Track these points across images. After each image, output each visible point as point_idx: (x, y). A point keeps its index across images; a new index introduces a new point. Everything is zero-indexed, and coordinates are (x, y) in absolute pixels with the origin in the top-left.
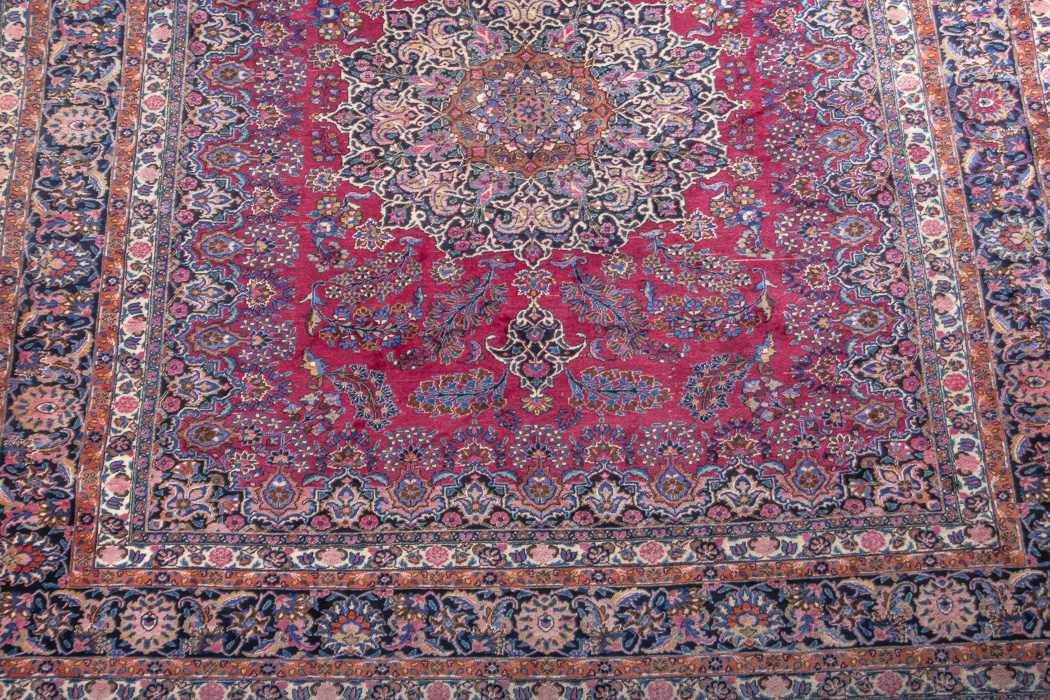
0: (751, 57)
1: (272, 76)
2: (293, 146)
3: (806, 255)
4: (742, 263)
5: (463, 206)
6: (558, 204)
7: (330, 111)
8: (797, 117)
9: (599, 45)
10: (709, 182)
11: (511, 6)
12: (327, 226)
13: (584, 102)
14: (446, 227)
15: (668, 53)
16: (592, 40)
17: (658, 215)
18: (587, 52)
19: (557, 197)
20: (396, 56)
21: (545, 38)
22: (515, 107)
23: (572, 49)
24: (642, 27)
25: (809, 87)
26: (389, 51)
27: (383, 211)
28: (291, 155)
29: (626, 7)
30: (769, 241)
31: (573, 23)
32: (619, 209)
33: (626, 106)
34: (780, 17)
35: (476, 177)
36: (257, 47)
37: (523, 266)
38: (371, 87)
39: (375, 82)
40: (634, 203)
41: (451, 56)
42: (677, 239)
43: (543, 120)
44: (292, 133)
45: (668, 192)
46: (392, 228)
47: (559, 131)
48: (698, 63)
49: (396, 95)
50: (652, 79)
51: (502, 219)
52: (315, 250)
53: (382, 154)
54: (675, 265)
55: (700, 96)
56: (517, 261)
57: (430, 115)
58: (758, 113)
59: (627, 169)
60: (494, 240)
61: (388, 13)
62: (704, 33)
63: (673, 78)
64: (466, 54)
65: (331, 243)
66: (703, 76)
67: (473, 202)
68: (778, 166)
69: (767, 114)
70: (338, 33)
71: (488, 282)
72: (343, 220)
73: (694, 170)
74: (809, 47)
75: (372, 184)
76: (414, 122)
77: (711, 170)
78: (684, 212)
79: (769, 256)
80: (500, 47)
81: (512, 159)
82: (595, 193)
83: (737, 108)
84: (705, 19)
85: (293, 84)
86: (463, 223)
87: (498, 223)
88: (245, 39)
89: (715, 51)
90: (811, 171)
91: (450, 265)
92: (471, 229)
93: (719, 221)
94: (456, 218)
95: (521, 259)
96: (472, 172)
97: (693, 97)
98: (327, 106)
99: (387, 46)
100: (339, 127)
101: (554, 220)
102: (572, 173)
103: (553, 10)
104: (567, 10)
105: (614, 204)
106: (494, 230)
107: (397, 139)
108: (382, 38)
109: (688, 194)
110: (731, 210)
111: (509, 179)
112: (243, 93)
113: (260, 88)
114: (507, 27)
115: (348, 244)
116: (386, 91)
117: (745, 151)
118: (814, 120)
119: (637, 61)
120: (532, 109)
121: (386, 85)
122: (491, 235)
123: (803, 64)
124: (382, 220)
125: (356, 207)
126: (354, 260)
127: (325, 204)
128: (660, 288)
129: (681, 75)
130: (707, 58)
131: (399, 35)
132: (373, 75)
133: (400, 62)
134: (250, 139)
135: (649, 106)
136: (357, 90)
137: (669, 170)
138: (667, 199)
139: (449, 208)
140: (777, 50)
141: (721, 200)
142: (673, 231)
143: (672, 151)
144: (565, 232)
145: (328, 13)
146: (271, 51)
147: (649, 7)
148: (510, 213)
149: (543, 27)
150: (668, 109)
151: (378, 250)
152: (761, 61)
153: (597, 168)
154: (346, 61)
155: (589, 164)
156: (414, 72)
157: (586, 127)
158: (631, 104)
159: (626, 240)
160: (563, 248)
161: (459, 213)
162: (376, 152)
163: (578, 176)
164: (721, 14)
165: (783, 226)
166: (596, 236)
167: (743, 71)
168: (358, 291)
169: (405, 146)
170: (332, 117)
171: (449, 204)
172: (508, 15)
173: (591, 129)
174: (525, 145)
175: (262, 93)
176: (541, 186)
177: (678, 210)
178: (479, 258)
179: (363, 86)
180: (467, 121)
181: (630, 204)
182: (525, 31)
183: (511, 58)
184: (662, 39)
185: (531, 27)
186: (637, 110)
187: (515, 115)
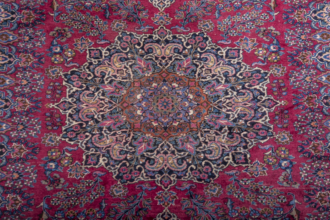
0: (287, 77)
1: (25, 82)
2: (34, 121)
3: (317, 186)
4: (281, 190)
5: (128, 155)
6: (180, 155)
7: (57, 102)
8: (312, 110)
9: (204, 69)
10: (263, 145)
11: (156, 48)
12: (53, 165)
13: (195, 99)
14: (119, 167)
15: (241, 74)
16: (200, 67)
17: (235, 162)
18: (197, 73)
19: (180, 151)
20: (93, 73)
21: (174, 65)
22: (157, 102)
23: (189, 71)
24: (227, 60)
25: (319, 94)
26: (90, 70)
27: (84, 157)
28: (34, 125)
29: (219, 49)
30: (296, 178)
31: (190, 57)
32: (213, 159)
33: (218, 103)
34: (303, 56)
35: (135, 139)
36: (17, 67)
37: (160, 189)
38: (79, 89)
39: (81, 87)
40: (222, 155)
41: (123, 74)
42: (245, 176)
43: (173, 109)
44: (36, 114)
45: (240, 150)
46: (89, 167)
47: (181, 116)
48: (258, 80)
49: (93, 94)
50: (233, 88)
51: (149, 162)
52: (46, 178)
53: (84, 126)
54: (244, 190)
55: (258, 98)
56: (157, 186)
57: (111, 105)
58: (290, 108)
59: (218, 136)
60: (145, 174)
61: (89, 50)
62: (261, 64)
63: (244, 88)
64: (131, 73)
65: (55, 174)
66: (260, 87)
67: (133, 153)
68: (301, 137)
69: (295, 108)
70: (62, 60)
71: (141, 197)
72: (62, 162)
73: (255, 138)
74: (319, 73)
75: (79, 142)
76: (102, 109)
77: (264, 138)
78: (249, 161)
79: (297, 186)
80: (150, 70)
81: (155, 130)
82: (200, 149)
83: (279, 105)
84: (261, 56)
85: (36, 87)
86: (128, 164)
87: (147, 164)
88: (10, 62)
89: (267, 74)
90: (320, 140)
91: (120, 188)
92: (132, 168)
93: (269, 166)
94: (124, 161)
95: (159, 185)
96: (133, 137)
97: (255, 98)
98: (54, 99)
99: (88, 68)
100: (61, 111)
101: (178, 164)
102: (188, 138)
103: (179, 50)
104: (187, 50)
105: (211, 155)
106: (145, 168)
107: (93, 118)
108: (86, 63)
109: (252, 151)
110: (275, 160)
111: (154, 141)
112: (8, 92)
113: (18, 89)
114: (154, 59)
115: (64, 175)
116: (88, 92)
117: (283, 128)
118: (322, 112)
119: (224, 78)
120: (167, 103)
121: (87, 89)
122: (143, 172)
123: (315, 81)
124: (83, 162)
125: (69, 155)
126: (67, 184)
127: (52, 153)
128: (236, 202)
129: (248, 86)
130: (263, 77)
131: (95, 62)
132: (80, 83)
133: (95, 76)
134: (12, 116)
135: (230, 102)
136: (72, 91)
137: (241, 137)
138: (241, 153)
139: (121, 156)
140: (301, 74)
141: (270, 154)
142: (243, 171)
143: (243, 127)
144: (184, 170)
145: (57, 49)
146: (25, 69)
147: (231, 49)
148: (154, 159)
149: (173, 59)
150: (241, 104)
151: (80, 179)
152: (292, 79)
153: (202, 136)
154: (66, 75)
155: (197, 133)
156: (103, 82)
157: (196, 114)
158: (221, 101)
159: (217, 176)
160: (182, 179)
161: (126, 159)
162: (81, 125)
163: (192, 140)
164: (271, 54)
165: (304, 170)
166: (201, 173)
167: (282, 85)
168: (69, 201)
169: (97, 122)
170: (57, 106)
171: (120, 154)
172: (154, 52)
173: (199, 114)
174: (162, 123)
175: (19, 92)
176: (171, 145)
177: (246, 159)
178: (137, 184)
179: (75, 89)
180: (131, 109)
181: (219, 156)
182: (164, 61)
183: (156, 75)
184: (238, 66)
185: (167, 59)
186: (224, 105)
187: (157, 106)
